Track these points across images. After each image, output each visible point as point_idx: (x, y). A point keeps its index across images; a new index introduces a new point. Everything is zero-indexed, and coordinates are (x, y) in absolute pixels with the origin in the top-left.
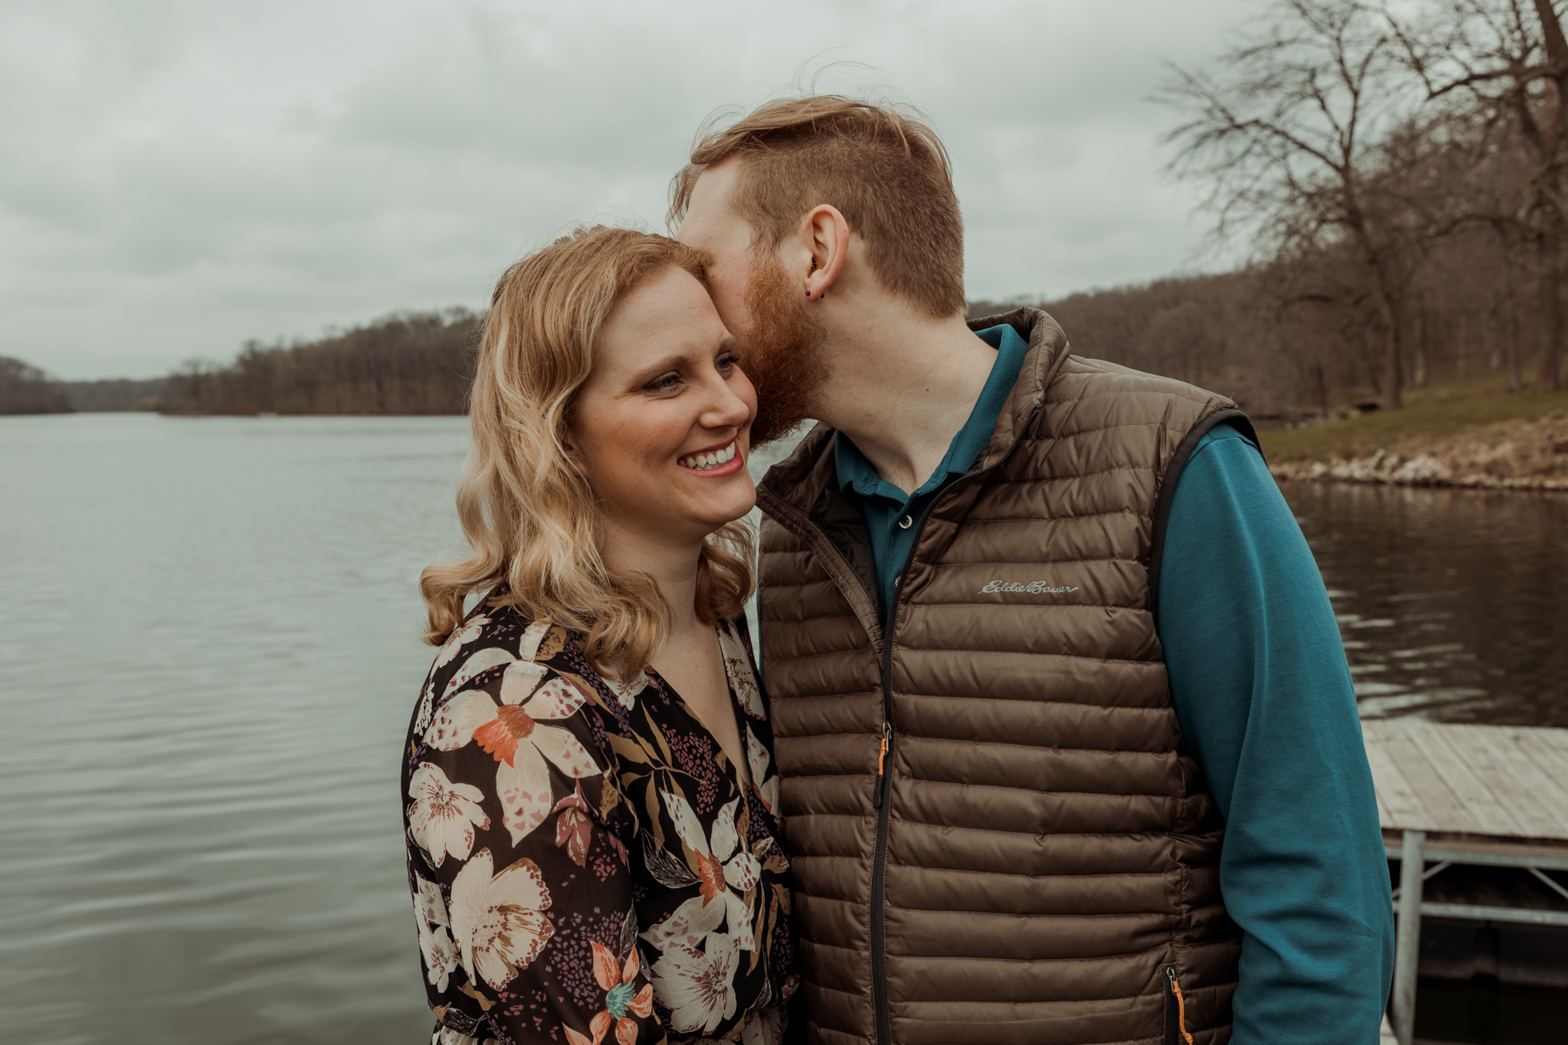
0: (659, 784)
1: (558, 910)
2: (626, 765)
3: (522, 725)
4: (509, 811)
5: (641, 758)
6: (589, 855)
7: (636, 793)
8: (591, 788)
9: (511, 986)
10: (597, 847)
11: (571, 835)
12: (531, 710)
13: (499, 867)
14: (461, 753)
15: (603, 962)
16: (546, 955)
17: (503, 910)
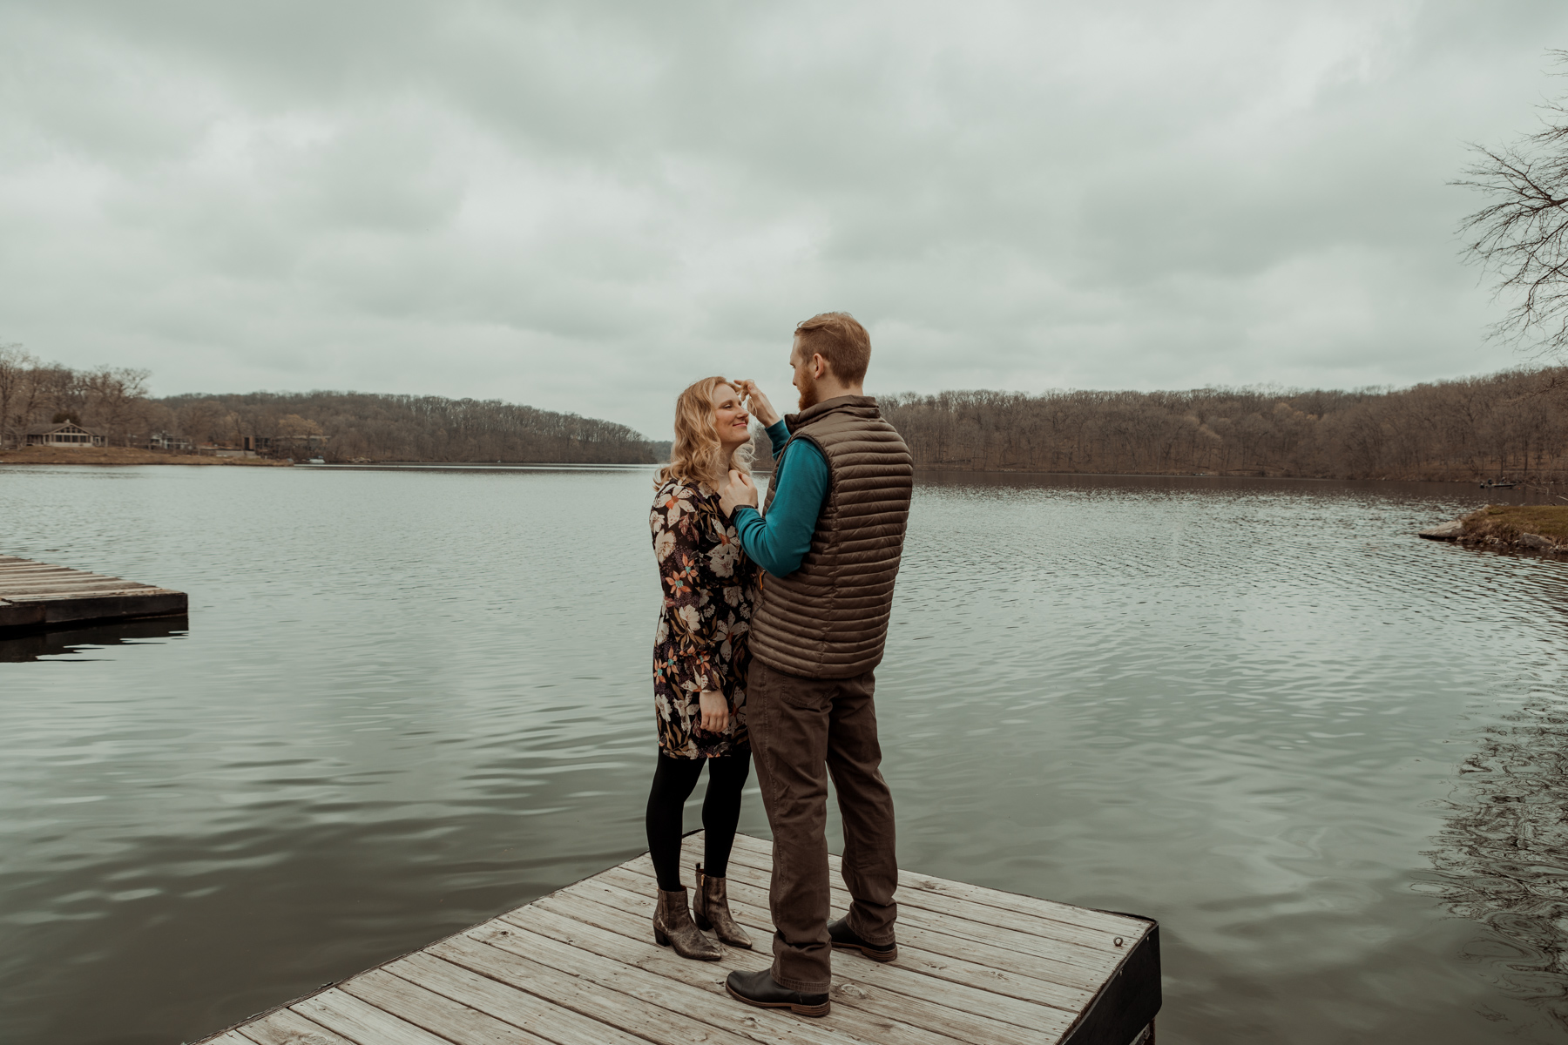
0: (711, 516)
1: (677, 544)
2: (702, 511)
3: (676, 499)
4: (669, 519)
5: (707, 510)
6: (687, 533)
7: (705, 519)
8: (691, 515)
9: (664, 562)
10: (689, 530)
11: (683, 527)
12: (678, 497)
13: (665, 533)
14: (661, 508)
15: (685, 559)
16: (673, 554)
17: (665, 543)
